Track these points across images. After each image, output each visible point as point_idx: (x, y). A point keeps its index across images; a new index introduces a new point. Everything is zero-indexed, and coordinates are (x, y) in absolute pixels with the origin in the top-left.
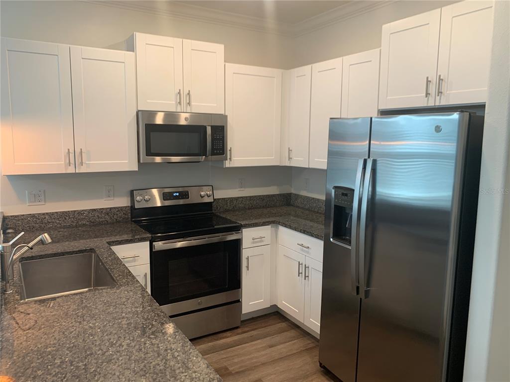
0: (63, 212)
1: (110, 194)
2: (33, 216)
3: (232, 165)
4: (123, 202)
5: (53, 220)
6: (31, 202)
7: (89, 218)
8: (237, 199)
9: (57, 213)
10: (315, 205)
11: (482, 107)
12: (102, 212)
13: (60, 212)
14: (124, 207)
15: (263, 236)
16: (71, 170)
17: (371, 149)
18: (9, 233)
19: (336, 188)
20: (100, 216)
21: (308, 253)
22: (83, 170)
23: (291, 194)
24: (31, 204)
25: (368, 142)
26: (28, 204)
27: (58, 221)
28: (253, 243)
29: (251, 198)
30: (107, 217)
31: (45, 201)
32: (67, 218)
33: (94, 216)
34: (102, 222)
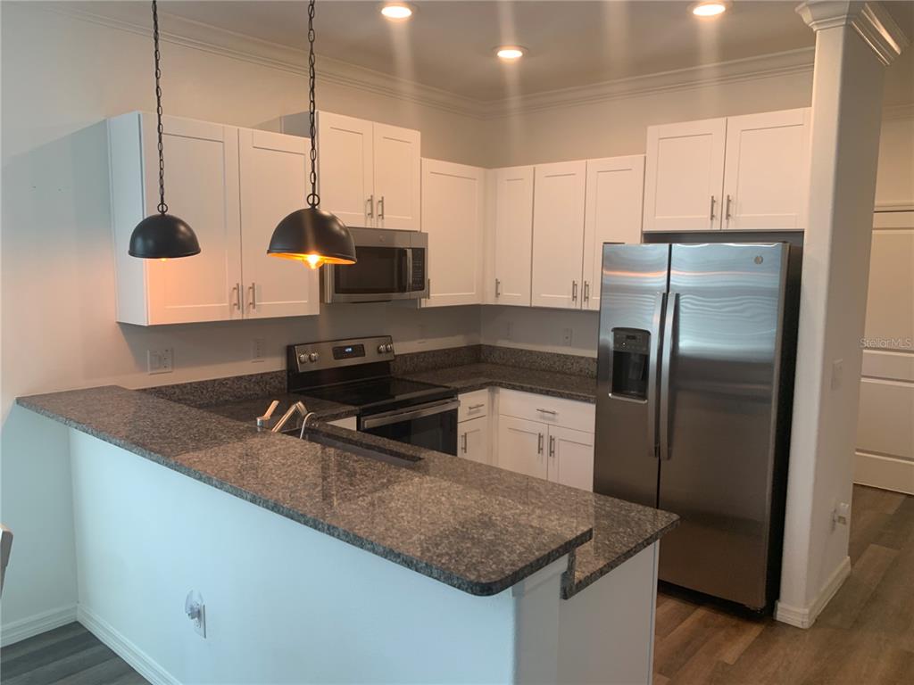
0: (200, 383)
1: (260, 353)
3: (429, 305)
4: (275, 364)
5: (187, 397)
6: (154, 368)
7: (234, 391)
8: (418, 355)
9: (190, 383)
10: (524, 359)
11: (800, 233)
12: (250, 380)
15: (479, 403)
16: (237, 316)
17: (671, 283)
19: (616, 330)
20: (248, 386)
21: (553, 420)
22: (253, 314)
23: (480, 345)
24: (154, 372)
25: (666, 272)
26: (150, 372)
27: (192, 398)
28: (470, 414)
29: (434, 353)
30: (257, 388)
31: (173, 367)
32: (205, 392)
33: (240, 388)
34: (251, 395)
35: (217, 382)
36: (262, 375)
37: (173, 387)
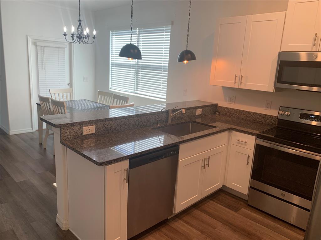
1: (269, 106)
2: (228, 108)
5: (236, 113)
6: (229, 102)
7: (253, 117)
9: (238, 110)
12: (261, 116)
13: (240, 110)
14: (274, 116)
16: (236, 86)
18: (216, 114)
20: (259, 118)
24: (229, 103)
26: (227, 102)
27: (237, 115)
30: (263, 119)
31: (235, 103)
32: (242, 114)
33: (256, 117)
34: (260, 122)
35: (247, 112)
36: (266, 115)
37: (232, 109)
